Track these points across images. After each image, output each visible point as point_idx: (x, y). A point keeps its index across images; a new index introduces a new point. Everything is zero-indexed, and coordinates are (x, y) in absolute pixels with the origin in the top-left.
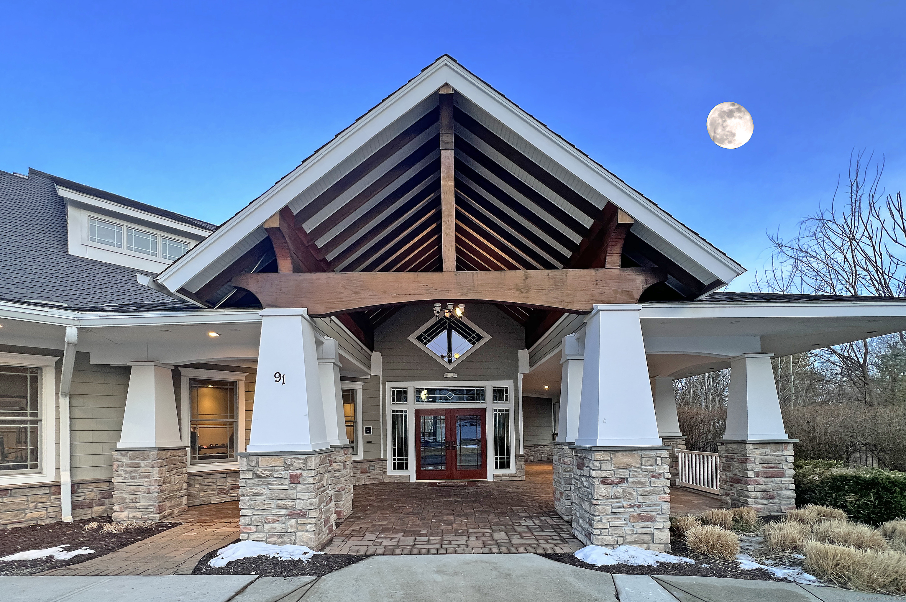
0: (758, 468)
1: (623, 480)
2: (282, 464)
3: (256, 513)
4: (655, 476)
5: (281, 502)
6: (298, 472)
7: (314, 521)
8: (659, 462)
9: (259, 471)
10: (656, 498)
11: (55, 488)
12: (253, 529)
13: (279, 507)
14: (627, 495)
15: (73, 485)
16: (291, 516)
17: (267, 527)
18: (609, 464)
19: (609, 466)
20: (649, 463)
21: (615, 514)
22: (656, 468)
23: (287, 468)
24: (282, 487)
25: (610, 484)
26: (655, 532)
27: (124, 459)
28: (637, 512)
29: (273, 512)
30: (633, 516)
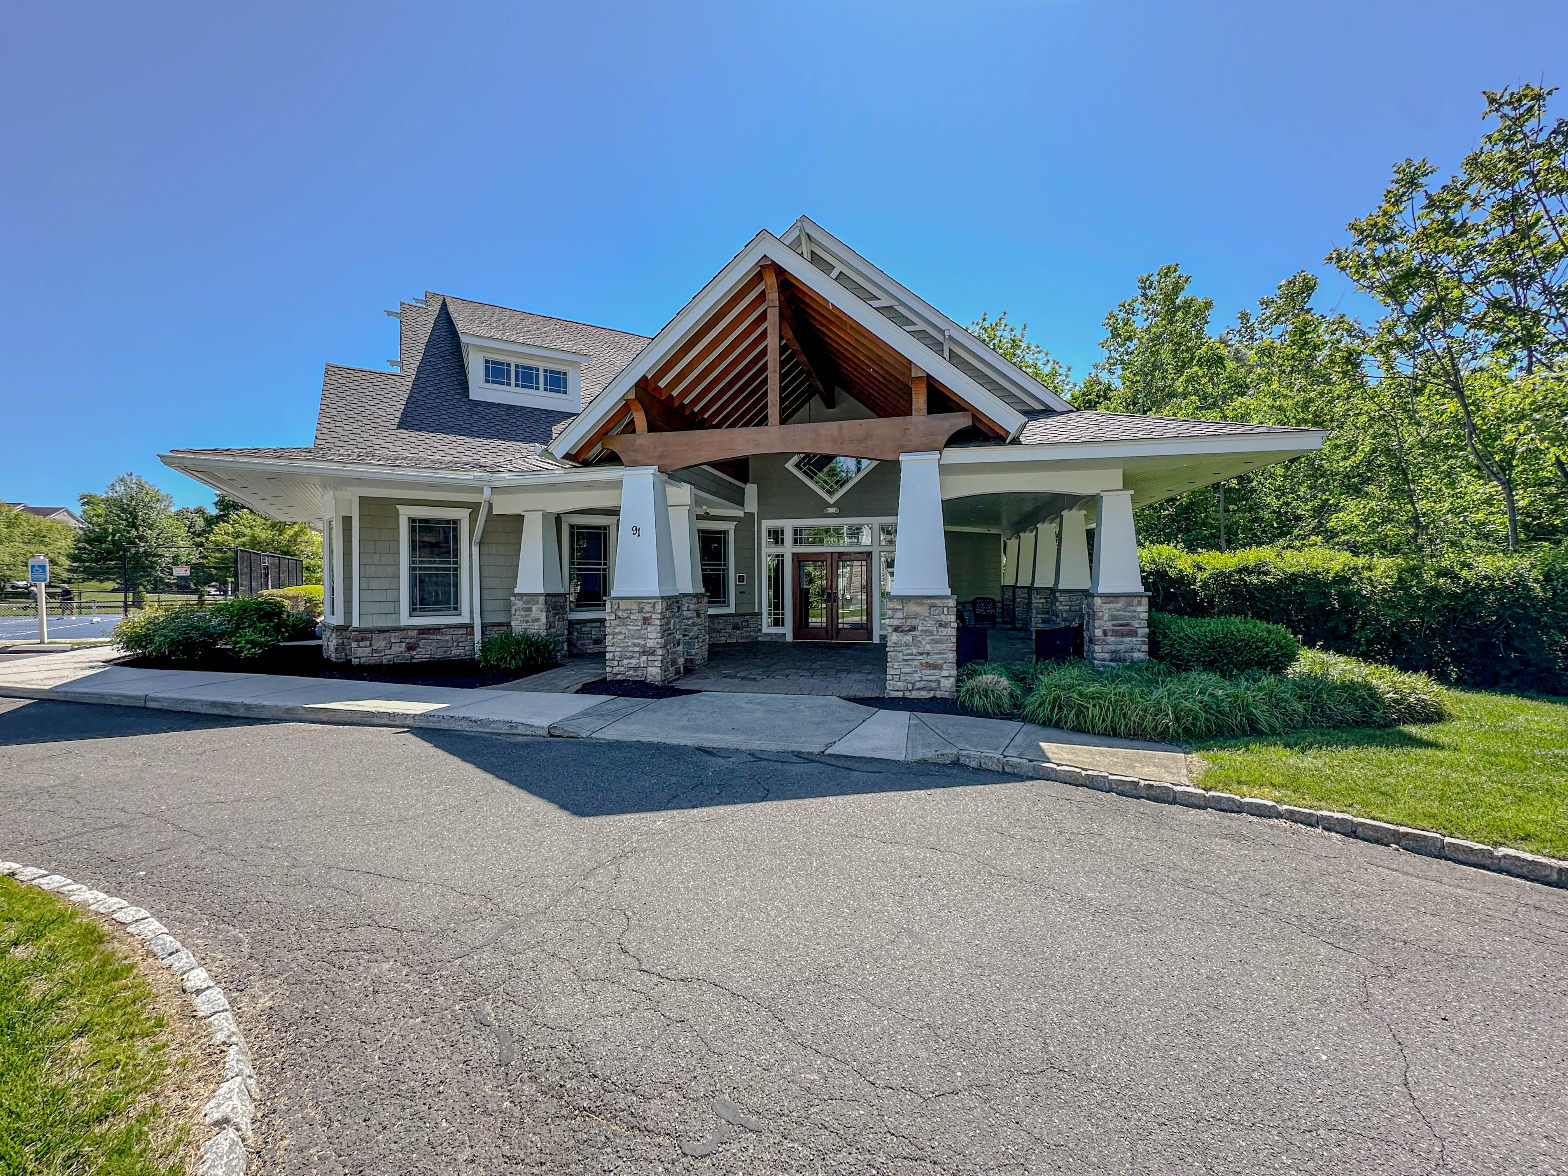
0: (1108, 626)
1: (914, 629)
2: (637, 608)
3: (618, 649)
4: (942, 625)
5: (636, 641)
6: (649, 615)
7: (660, 658)
8: (946, 612)
9: (620, 614)
10: (944, 646)
11: (469, 627)
12: (616, 663)
13: (635, 645)
14: (916, 642)
15: (482, 627)
16: (644, 653)
17: (625, 662)
18: (900, 612)
19: (899, 615)
20: (937, 612)
21: (906, 660)
22: (943, 617)
23: (641, 611)
24: (636, 628)
25: (902, 631)
26: (942, 680)
27: (520, 604)
28: (924, 659)
29: (630, 649)
30: (921, 664)
